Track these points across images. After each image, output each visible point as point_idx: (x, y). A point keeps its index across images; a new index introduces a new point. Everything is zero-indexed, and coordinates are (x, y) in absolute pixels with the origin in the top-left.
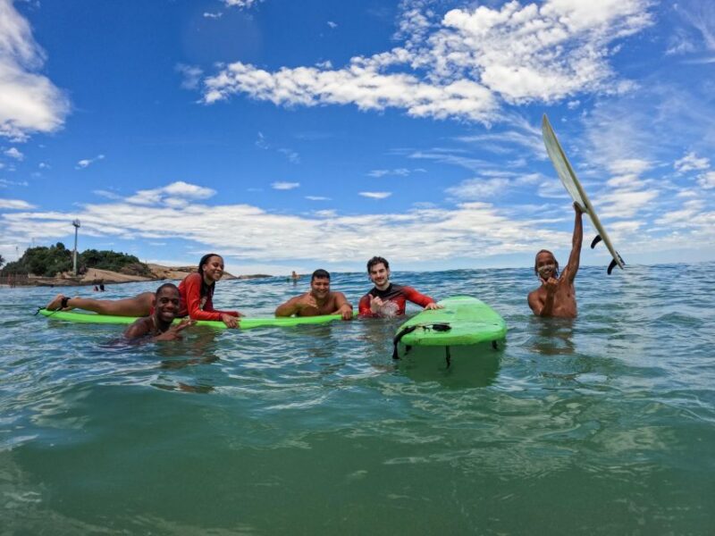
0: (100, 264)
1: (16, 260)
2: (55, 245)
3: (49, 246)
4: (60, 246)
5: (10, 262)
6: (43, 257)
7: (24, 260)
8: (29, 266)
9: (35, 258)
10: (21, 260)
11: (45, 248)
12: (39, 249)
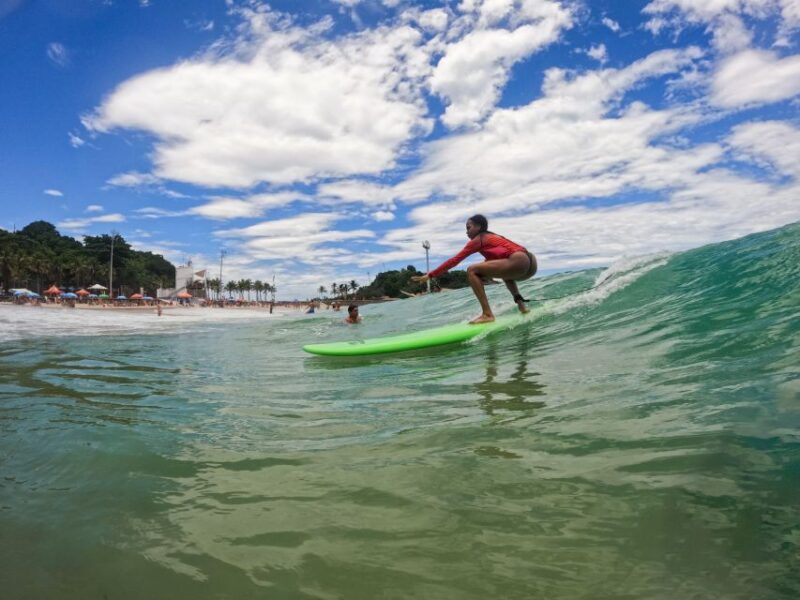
0: (452, 284)
1: (368, 284)
2: (406, 269)
3: (399, 269)
4: (411, 268)
5: (361, 286)
6: (394, 280)
7: (377, 285)
8: (382, 289)
9: (388, 281)
10: (373, 284)
11: (396, 272)
12: (390, 272)
